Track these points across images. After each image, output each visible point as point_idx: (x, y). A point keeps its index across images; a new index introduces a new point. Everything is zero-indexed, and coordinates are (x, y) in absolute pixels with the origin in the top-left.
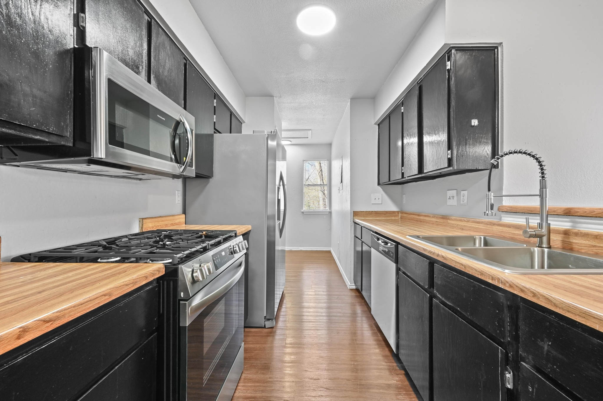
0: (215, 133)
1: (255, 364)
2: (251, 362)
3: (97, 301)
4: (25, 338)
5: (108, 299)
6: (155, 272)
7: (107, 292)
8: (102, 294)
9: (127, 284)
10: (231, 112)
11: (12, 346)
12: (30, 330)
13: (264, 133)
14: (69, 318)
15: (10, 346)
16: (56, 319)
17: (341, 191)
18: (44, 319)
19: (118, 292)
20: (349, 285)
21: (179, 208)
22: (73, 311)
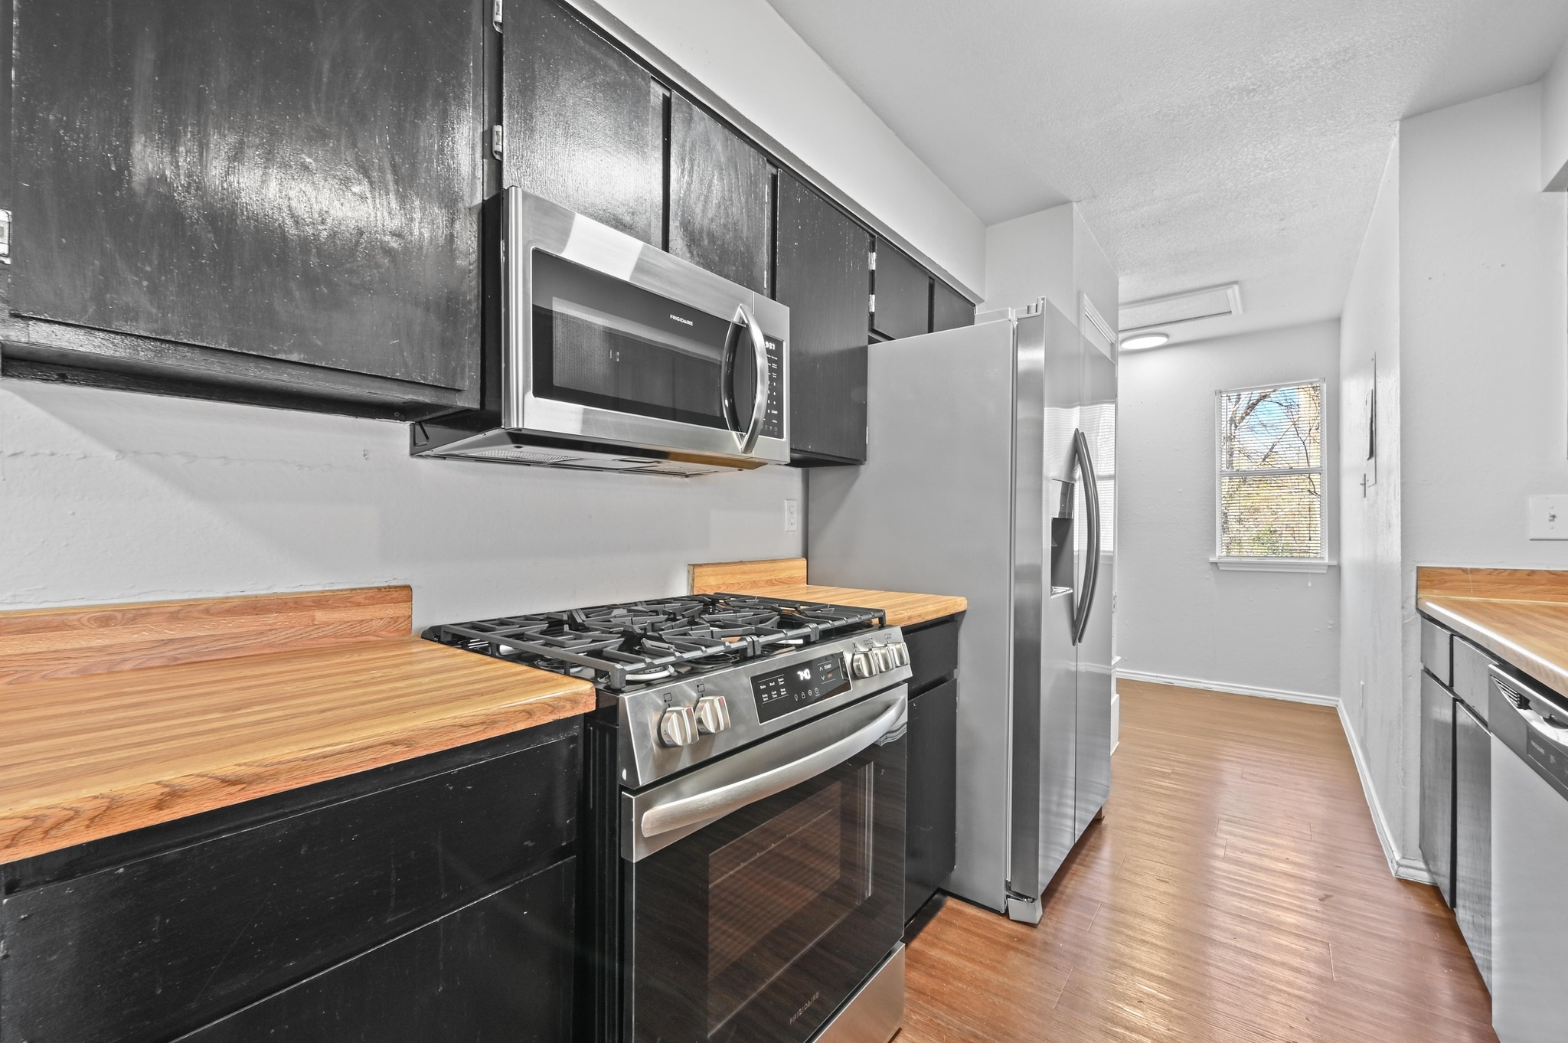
0: (872, 341)
1: (942, 1024)
2: (935, 1011)
3: (369, 755)
4: (175, 810)
5: (403, 753)
6: (562, 703)
7: (401, 738)
8: (387, 738)
9: (465, 724)
10: (930, 277)
11: (143, 820)
12: (187, 794)
13: (1007, 317)
14: (290, 783)
15: (140, 821)
16: (254, 781)
17: (1370, 491)
18: (225, 775)
19: (436, 741)
20: (1397, 863)
21: (793, 543)
22: (300, 768)
